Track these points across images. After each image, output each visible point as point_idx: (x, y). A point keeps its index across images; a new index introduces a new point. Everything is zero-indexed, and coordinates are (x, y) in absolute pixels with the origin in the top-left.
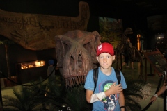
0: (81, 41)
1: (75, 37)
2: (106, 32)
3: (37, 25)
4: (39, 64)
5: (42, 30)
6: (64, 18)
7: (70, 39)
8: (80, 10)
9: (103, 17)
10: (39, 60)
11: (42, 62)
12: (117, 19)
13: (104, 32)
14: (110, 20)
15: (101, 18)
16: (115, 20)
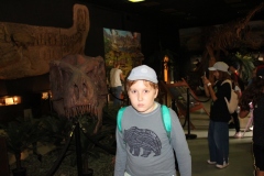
0: (84, 68)
1: (75, 63)
2: (115, 52)
3: (8, 39)
4: (10, 101)
5: (16, 47)
6: (50, 30)
7: (71, 67)
8: (75, 18)
9: (111, 28)
10: (11, 95)
11: (16, 99)
12: (132, 32)
13: (111, 53)
14: (122, 33)
15: (107, 31)
16: (129, 34)
